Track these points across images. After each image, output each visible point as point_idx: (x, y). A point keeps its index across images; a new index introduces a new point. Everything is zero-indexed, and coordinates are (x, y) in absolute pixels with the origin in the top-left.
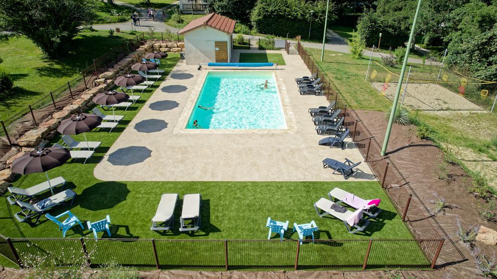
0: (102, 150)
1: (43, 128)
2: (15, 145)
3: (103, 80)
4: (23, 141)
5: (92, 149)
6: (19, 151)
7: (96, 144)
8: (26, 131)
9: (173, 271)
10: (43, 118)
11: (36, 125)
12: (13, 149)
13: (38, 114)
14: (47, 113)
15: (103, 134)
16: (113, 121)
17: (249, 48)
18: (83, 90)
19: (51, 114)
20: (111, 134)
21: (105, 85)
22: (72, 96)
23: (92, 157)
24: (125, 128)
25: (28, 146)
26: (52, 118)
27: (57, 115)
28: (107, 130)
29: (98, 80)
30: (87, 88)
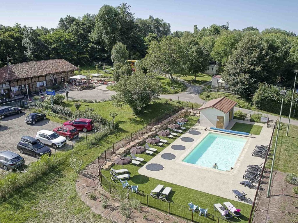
0: (144, 162)
1: (125, 148)
2: (115, 153)
3: (154, 129)
4: (118, 152)
5: (140, 161)
6: (116, 156)
7: (142, 160)
8: (119, 148)
9: (152, 208)
10: (126, 144)
11: (123, 146)
12: (114, 154)
13: (125, 142)
14: (128, 141)
15: (146, 155)
16: (152, 151)
17: (244, 119)
18: (145, 133)
19: (129, 142)
20: (150, 156)
21: (155, 132)
22: (139, 136)
23: (139, 164)
24: (156, 155)
25: (119, 154)
26: (129, 144)
27: (132, 144)
28: (149, 154)
29: (152, 129)
30: (146, 132)
